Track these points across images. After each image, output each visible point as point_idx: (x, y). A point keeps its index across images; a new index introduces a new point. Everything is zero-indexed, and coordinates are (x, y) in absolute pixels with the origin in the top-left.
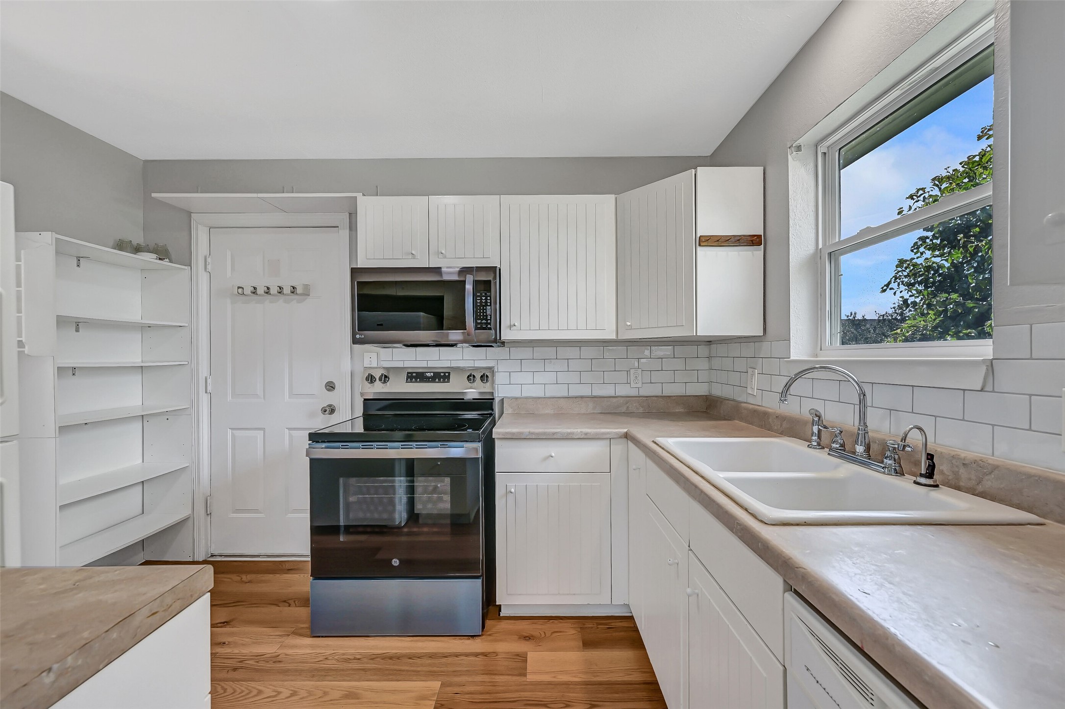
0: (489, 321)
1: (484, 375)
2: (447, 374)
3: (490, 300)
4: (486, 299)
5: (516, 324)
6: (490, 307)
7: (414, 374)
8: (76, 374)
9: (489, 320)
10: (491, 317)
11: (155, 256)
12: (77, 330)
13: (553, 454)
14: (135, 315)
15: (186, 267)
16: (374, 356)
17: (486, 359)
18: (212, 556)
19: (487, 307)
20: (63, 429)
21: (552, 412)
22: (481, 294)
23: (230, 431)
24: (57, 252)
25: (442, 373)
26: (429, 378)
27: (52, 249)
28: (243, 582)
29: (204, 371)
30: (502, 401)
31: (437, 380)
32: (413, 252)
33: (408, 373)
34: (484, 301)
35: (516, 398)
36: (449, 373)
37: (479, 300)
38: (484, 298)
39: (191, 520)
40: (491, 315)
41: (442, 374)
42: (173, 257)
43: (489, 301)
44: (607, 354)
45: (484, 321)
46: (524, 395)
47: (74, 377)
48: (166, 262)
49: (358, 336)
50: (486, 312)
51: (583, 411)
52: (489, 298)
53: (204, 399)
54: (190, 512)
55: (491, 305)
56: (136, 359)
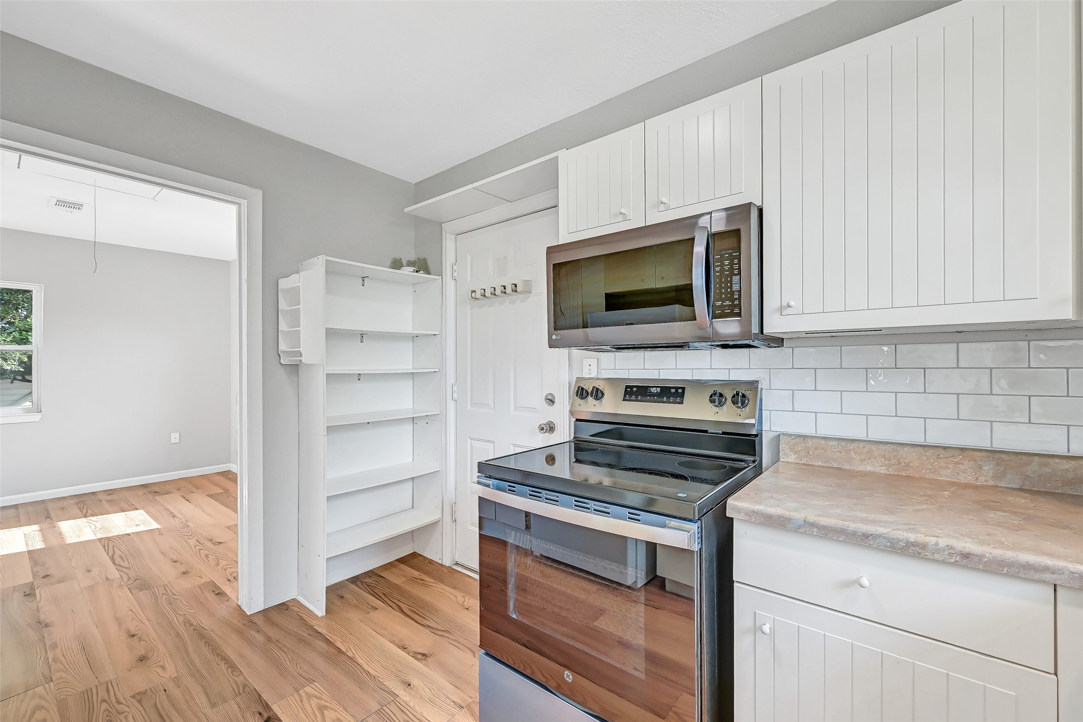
0: (736, 302)
1: (738, 394)
2: (680, 391)
3: (739, 263)
4: (731, 264)
5: (792, 303)
6: (738, 277)
7: (635, 389)
8: (361, 379)
9: (736, 299)
10: (740, 295)
11: (412, 269)
12: (362, 342)
13: (865, 581)
14: (408, 327)
15: (438, 277)
16: (594, 362)
17: (750, 368)
18: (457, 564)
19: (734, 277)
20: (330, 429)
21: (883, 471)
22: (722, 256)
23: (469, 440)
24: (327, 272)
25: (673, 388)
26: (653, 395)
27: (322, 270)
28: (463, 605)
29: (451, 379)
30: (777, 439)
31: (665, 399)
32: (623, 211)
33: (627, 387)
34: (726, 268)
35: (805, 437)
36: (683, 389)
37: (718, 266)
38: (727, 262)
39: (441, 522)
40: (740, 291)
41: (673, 390)
42: (431, 268)
43: (736, 267)
44: (1042, 356)
45: (727, 303)
46: (822, 432)
47: (359, 381)
48: (421, 275)
49: (554, 337)
50: (731, 287)
51: (964, 478)
52: (736, 261)
53: (451, 405)
54: (440, 516)
55: (740, 274)
56: (408, 367)
